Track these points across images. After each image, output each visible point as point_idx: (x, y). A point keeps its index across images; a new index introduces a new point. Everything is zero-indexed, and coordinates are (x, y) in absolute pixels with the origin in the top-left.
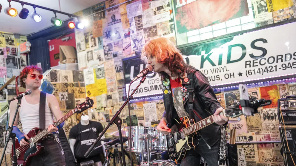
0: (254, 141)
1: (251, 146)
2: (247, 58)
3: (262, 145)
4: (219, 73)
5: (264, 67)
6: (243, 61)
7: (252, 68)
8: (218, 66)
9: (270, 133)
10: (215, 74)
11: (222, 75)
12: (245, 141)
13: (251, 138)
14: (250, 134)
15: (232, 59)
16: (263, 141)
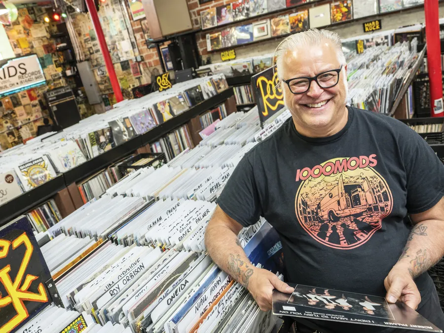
0: (31, 120)
1: (31, 123)
2: (18, 74)
3: (35, 121)
4: (6, 84)
5: (27, 79)
6: (17, 76)
7: (22, 80)
8: (4, 80)
9: (37, 114)
10: (4, 85)
11: (8, 84)
12: (27, 122)
13: (29, 119)
14: (28, 117)
15: (11, 75)
16: (35, 119)
